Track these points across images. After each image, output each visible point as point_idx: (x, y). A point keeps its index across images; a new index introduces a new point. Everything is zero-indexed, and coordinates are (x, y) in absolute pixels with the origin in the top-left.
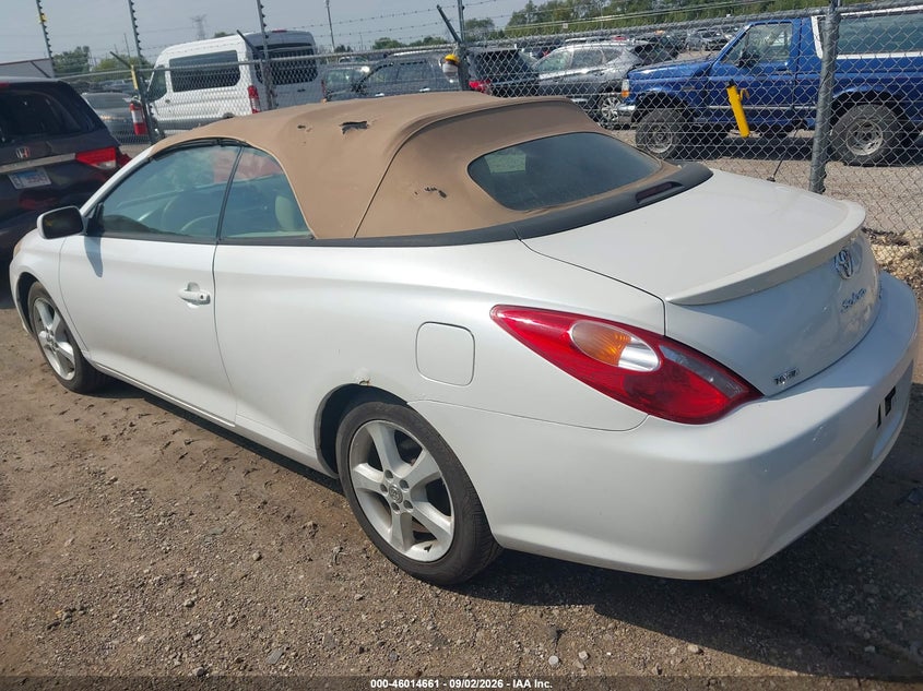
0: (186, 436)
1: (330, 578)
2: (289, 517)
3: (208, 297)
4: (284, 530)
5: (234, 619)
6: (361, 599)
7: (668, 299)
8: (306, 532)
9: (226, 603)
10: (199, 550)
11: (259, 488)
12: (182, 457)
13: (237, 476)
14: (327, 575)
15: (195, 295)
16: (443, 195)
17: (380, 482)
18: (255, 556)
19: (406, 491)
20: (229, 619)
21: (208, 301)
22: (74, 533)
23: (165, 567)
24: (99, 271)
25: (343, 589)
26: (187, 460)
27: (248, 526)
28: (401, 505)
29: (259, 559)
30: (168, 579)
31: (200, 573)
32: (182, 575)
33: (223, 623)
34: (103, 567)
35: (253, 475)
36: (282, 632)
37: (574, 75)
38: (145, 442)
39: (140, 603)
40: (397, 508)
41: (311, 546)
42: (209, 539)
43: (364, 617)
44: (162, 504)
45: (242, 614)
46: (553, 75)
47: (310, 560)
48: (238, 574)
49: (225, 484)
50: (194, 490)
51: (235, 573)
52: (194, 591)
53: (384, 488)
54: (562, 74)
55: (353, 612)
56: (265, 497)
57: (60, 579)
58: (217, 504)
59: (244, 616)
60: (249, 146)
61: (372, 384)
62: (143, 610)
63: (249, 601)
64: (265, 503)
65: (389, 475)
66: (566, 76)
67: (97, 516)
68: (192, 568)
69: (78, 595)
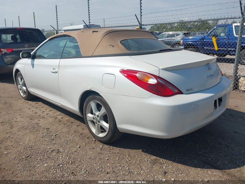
0: (61, 116)
1: (99, 153)
2: (88, 138)
3: (57, 71)
4: (87, 141)
5: (72, 162)
6: (108, 160)
7: (161, 68)
8: (93, 141)
9: (70, 158)
10: (63, 144)
11: (80, 130)
12: (60, 121)
13: (74, 127)
14: (98, 153)
15: (54, 71)
16: (113, 46)
17: (93, 117)
18: (78, 146)
19: (98, 118)
20: (70, 162)
21: (57, 72)
22: (30, 137)
23: (53, 147)
24: (33, 67)
25: (103, 157)
26: (61, 122)
27: (77, 139)
28: (97, 122)
29: (80, 147)
30: (54, 150)
31: (63, 150)
32: (58, 150)
33: (69, 163)
34: (37, 146)
35: (79, 127)
36: (85, 166)
37: (168, 39)
38: (50, 117)
39: (46, 156)
40: (96, 123)
41: (94, 145)
42: (66, 141)
43: (108, 164)
44: (54, 132)
45: (74, 161)
46: (162, 39)
47: (94, 149)
48: (73, 151)
49: (71, 128)
50: (62, 129)
51: (72, 151)
52: (61, 154)
53: (94, 118)
54: (164, 39)
55: (105, 163)
56: (82, 132)
57: (24, 148)
58: (69, 133)
59: (75, 161)
60: (71, 36)
61: (92, 90)
62: (47, 158)
63: (76, 158)
64: (82, 134)
65: (95, 115)
66: (165, 40)
67: (36, 134)
68: (61, 148)
69: (29, 153)
